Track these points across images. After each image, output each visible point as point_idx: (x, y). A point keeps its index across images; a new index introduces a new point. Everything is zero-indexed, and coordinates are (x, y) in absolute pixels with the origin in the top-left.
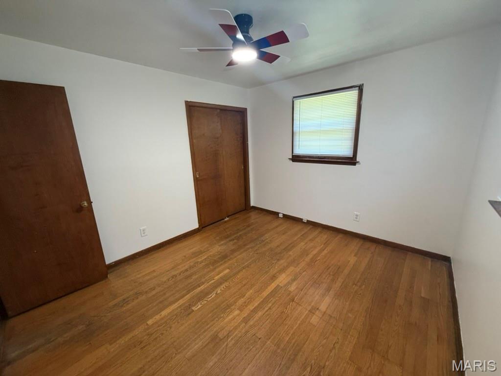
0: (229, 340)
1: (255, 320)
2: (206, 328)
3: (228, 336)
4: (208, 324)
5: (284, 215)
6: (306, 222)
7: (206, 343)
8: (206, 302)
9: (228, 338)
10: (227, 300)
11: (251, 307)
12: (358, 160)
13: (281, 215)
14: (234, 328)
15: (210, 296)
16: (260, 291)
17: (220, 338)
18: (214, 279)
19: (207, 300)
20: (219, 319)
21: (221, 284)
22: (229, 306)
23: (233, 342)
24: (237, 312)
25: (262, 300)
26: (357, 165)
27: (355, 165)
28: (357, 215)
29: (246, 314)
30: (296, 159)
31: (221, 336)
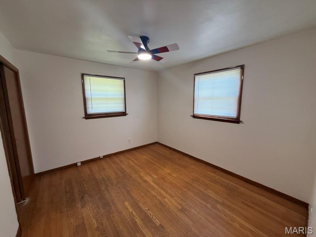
0: (183, 204)
1: (172, 193)
2: (175, 215)
3: (181, 205)
4: (173, 214)
5: (81, 162)
6: (102, 157)
7: (184, 215)
8: (154, 217)
9: (182, 205)
10: (156, 204)
11: (164, 193)
12: (127, 113)
13: (79, 164)
14: (176, 202)
15: (149, 214)
16: (153, 189)
17: (182, 208)
18: (132, 212)
19: (153, 216)
20: (169, 208)
21: (139, 207)
22: (161, 203)
23: (184, 202)
24: (166, 200)
25: (160, 189)
26: (127, 115)
27: (126, 116)
28: (130, 140)
29: (168, 196)
30: (88, 116)
31: (180, 208)
